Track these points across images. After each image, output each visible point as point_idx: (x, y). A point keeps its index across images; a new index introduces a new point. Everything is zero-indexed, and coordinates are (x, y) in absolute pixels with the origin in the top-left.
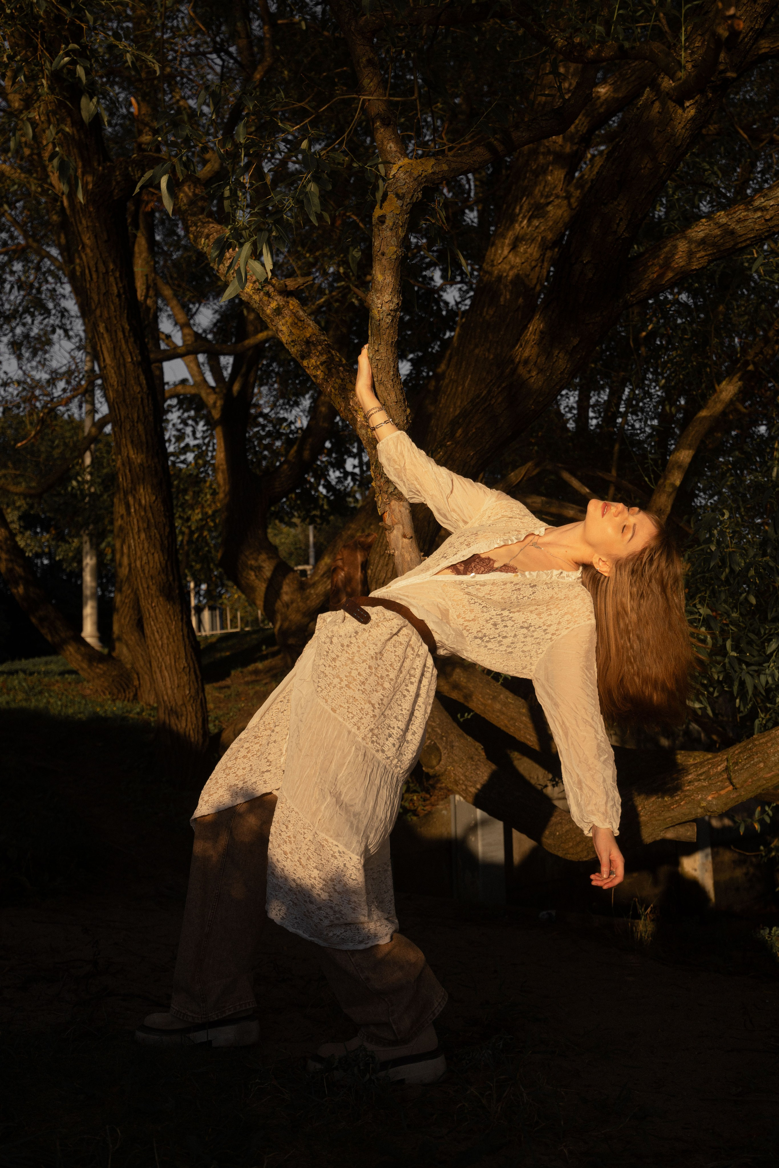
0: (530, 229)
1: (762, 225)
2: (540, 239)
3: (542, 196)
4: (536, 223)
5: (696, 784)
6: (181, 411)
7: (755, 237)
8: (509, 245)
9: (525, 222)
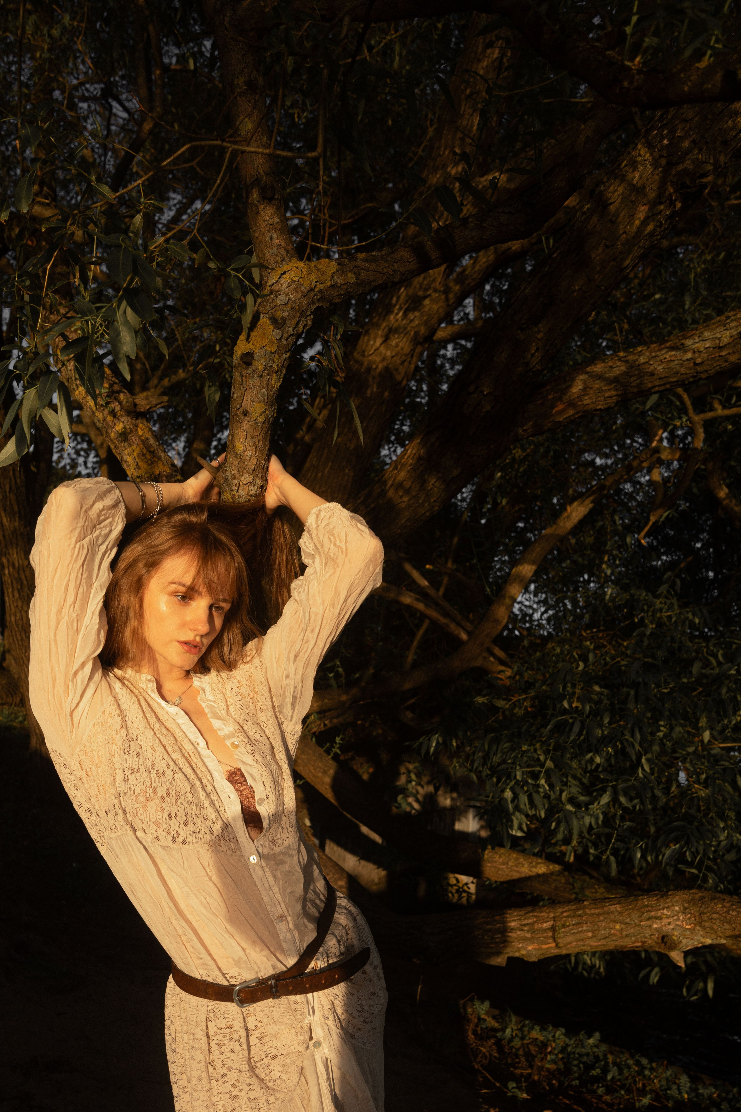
0: (404, 322)
1: (690, 369)
2: (412, 333)
3: (421, 287)
4: (411, 316)
5: (519, 933)
6: (75, 442)
7: (678, 381)
8: (382, 336)
9: (401, 314)
